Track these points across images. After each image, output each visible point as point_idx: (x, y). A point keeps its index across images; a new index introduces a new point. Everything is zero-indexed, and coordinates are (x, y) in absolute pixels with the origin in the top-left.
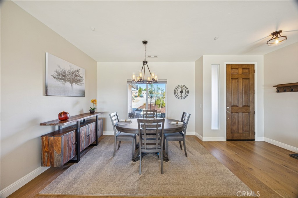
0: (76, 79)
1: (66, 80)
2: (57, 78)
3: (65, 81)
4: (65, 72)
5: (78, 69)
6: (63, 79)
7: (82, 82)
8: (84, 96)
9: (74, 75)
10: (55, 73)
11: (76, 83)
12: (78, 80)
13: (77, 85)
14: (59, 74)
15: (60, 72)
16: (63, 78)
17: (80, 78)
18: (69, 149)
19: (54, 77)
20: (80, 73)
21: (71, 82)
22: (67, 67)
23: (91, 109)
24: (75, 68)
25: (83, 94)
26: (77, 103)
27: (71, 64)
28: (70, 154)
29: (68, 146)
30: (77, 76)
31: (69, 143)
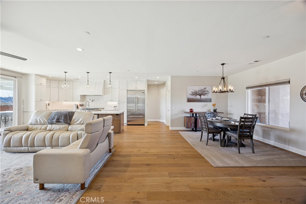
3: (196, 95)
4: (196, 92)
5: (205, 87)
7: (208, 94)
8: (211, 102)
9: (202, 91)
10: (191, 93)
11: (203, 95)
12: (205, 94)
13: (205, 96)
15: (193, 92)
17: (207, 92)
18: (191, 124)
19: (191, 95)
20: (207, 89)
21: (200, 96)
22: (197, 89)
23: (214, 109)
24: (203, 88)
25: (210, 100)
26: (205, 106)
27: (200, 87)
28: (191, 126)
29: (190, 122)
30: (204, 91)
31: (191, 121)
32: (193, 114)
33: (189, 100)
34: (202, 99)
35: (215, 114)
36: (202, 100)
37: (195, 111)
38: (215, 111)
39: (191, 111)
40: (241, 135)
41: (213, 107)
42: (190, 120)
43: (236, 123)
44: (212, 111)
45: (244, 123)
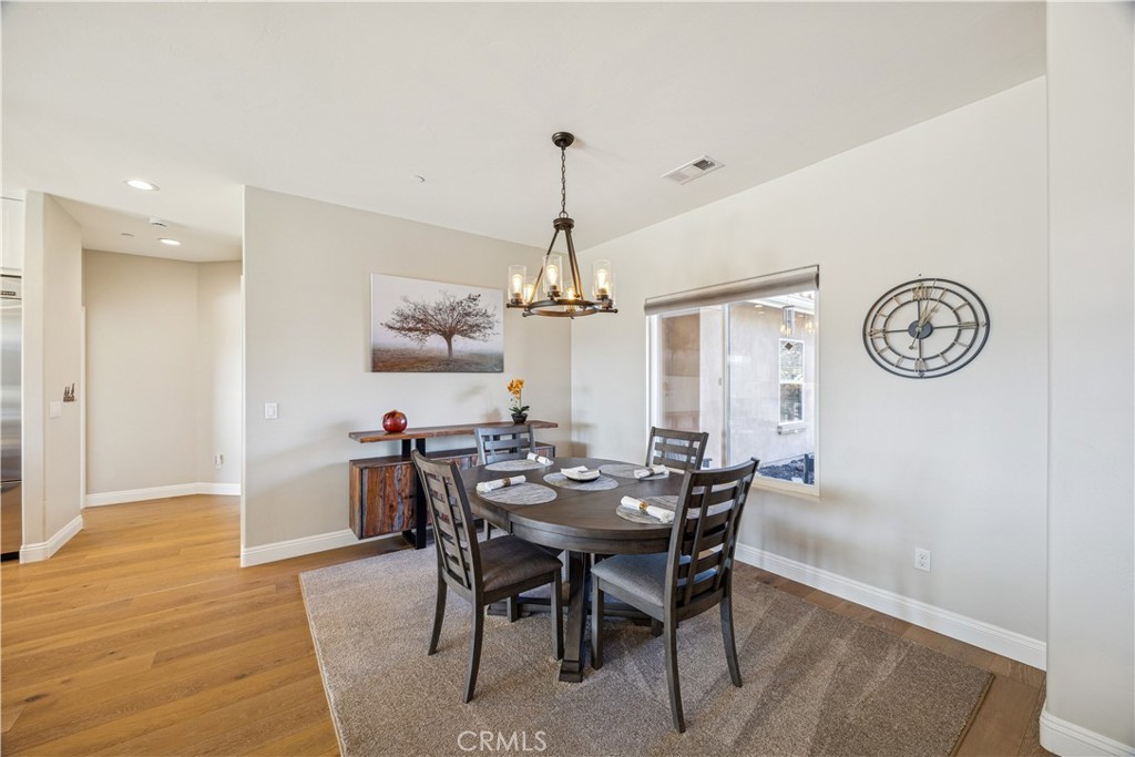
0: (465, 323)
1: (428, 331)
2: (400, 329)
3: (426, 332)
4: (425, 312)
5: (474, 293)
6: (417, 330)
7: (488, 331)
8: (502, 371)
9: (456, 314)
10: (395, 316)
11: (464, 333)
12: (472, 327)
13: (471, 341)
14: (406, 318)
15: (407, 312)
16: (420, 325)
17: (480, 320)
18: (387, 507)
19: (391, 328)
20: (481, 305)
21: (448, 335)
22: (432, 295)
23: (516, 409)
24: (460, 294)
25: (494, 364)
26: (475, 391)
27: (444, 286)
28: (392, 518)
29: (384, 497)
30: (468, 314)
31: (388, 489)
32: (406, 444)
33: (383, 362)
34: (455, 354)
35: (523, 436)
36: (456, 361)
37: (415, 422)
38: (520, 417)
39: (394, 424)
40: (684, 588)
41: (510, 395)
42: (384, 481)
43: (650, 510)
44: (507, 417)
45: (704, 512)
